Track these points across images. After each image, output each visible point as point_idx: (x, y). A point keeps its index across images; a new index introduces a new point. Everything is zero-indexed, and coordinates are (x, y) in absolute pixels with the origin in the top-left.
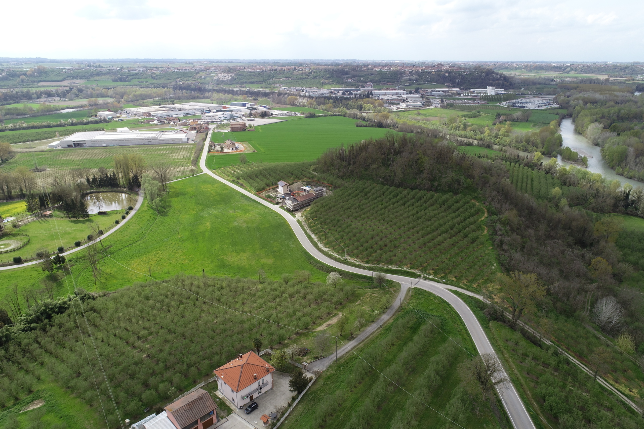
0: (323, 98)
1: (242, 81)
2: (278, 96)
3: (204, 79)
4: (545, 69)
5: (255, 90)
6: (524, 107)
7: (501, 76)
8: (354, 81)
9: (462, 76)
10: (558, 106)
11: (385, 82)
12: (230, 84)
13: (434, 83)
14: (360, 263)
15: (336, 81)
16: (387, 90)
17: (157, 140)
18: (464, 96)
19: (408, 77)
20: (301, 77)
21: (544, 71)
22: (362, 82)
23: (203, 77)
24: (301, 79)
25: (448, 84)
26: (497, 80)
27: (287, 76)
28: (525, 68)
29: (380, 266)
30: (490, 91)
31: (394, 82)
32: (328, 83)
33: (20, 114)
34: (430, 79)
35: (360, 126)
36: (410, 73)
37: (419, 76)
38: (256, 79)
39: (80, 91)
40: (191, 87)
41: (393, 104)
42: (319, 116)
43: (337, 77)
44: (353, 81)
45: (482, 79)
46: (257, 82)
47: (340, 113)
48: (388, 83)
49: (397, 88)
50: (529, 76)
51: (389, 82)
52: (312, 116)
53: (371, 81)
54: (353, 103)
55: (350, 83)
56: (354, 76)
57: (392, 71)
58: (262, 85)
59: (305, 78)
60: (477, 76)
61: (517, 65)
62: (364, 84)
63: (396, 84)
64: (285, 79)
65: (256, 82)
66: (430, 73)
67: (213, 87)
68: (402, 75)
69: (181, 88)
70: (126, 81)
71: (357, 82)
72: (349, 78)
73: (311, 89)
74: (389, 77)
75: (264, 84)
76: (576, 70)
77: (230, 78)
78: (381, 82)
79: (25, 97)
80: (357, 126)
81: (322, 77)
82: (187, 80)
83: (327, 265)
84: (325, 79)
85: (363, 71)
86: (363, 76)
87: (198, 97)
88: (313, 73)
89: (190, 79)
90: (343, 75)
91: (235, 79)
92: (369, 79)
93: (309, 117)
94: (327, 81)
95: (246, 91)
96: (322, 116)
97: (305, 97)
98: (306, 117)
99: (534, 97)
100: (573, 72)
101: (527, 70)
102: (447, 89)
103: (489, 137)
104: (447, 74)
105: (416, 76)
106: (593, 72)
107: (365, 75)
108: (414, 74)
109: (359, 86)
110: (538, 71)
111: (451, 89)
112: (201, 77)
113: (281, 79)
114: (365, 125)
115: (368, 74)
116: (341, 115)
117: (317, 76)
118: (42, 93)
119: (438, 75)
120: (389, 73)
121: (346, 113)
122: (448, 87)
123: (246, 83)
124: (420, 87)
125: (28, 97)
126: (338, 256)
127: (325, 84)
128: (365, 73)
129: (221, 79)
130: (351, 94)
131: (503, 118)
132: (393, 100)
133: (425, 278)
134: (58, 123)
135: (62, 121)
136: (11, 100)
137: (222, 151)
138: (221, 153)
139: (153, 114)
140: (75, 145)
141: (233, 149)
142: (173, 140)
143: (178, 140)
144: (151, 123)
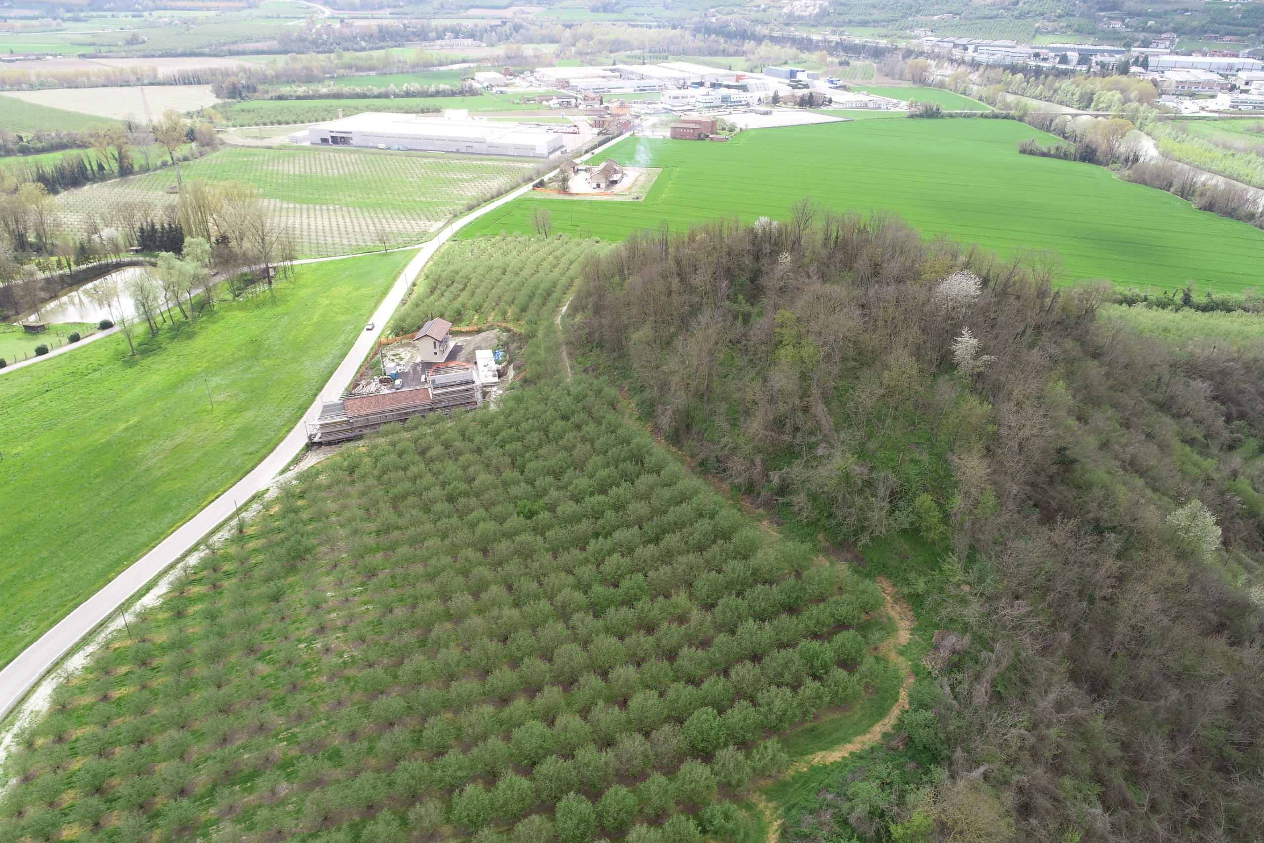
0: (1004, 68)
1: (842, 18)
2: (903, 58)
3: (765, 11)
5: (857, 42)
8: (1128, 26)
11: (1217, 34)
12: (813, 26)
15: (1077, 27)
17: (484, 146)
20: (986, 12)
22: (1150, 30)
23: (763, 7)
24: (985, 18)
27: (954, 9)
32: (1053, 32)
33: (384, 70)
35: (1032, 153)
38: (877, 15)
39: (517, 28)
40: (728, 29)
41: (1193, 96)
42: (951, 116)
44: (1123, 28)
46: (876, 23)
47: (1012, 112)
49: (1246, 51)
51: (1231, 34)
52: (931, 114)
53: (1175, 30)
54: (1073, 87)
55: (1115, 31)
56: (1131, 14)
58: (884, 31)
59: (996, 17)
62: (1152, 36)
63: (1251, 39)
64: (945, 16)
65: (874, 21)
67: (772, 30)
69: (708, 30)
70: (614, 12)
71: (1136, 30)
72: (1115, 18)
73: (996, 43)
74: (1235, 19)
75: (890, 27)
77: (817, 10)
78: (1205, 32)
79: (418, 36)
80: (1023, 151)
81: (1042, 14)
82: (728, 14)
84: (1049, 20)
86: (1157, 16)
87: (724, 51)
89: (735, 10)
90: (1101, 10)
91: (828, 14)
92: (1172, 25)
93: (921, 116)
94: (1051, 25)
95: (837, 43)
96: (959, 115)
97: (961, 62)
107: (1166, 12)
112: (759, 6)
113: (935, 18)
114: (1045, 150)
115: (1175, 11)
116: (1013, 118)
117: (1028, 13)
118: (446, 29)
120: (1239, 10)
123: (850, 23)
125: (422, 35)
127: (1042, 33)
129: (797, 13)
132: (1201, 83)
134: (383, 90)
135: (392, 87)
136: (392, 40)
137: (564, 190)
138: (559, 192)
139: (573, 83)
140: (335, 140)
141: (599, 186)
142: (517, 147)
143: (526, 147)
144: (544, 103)
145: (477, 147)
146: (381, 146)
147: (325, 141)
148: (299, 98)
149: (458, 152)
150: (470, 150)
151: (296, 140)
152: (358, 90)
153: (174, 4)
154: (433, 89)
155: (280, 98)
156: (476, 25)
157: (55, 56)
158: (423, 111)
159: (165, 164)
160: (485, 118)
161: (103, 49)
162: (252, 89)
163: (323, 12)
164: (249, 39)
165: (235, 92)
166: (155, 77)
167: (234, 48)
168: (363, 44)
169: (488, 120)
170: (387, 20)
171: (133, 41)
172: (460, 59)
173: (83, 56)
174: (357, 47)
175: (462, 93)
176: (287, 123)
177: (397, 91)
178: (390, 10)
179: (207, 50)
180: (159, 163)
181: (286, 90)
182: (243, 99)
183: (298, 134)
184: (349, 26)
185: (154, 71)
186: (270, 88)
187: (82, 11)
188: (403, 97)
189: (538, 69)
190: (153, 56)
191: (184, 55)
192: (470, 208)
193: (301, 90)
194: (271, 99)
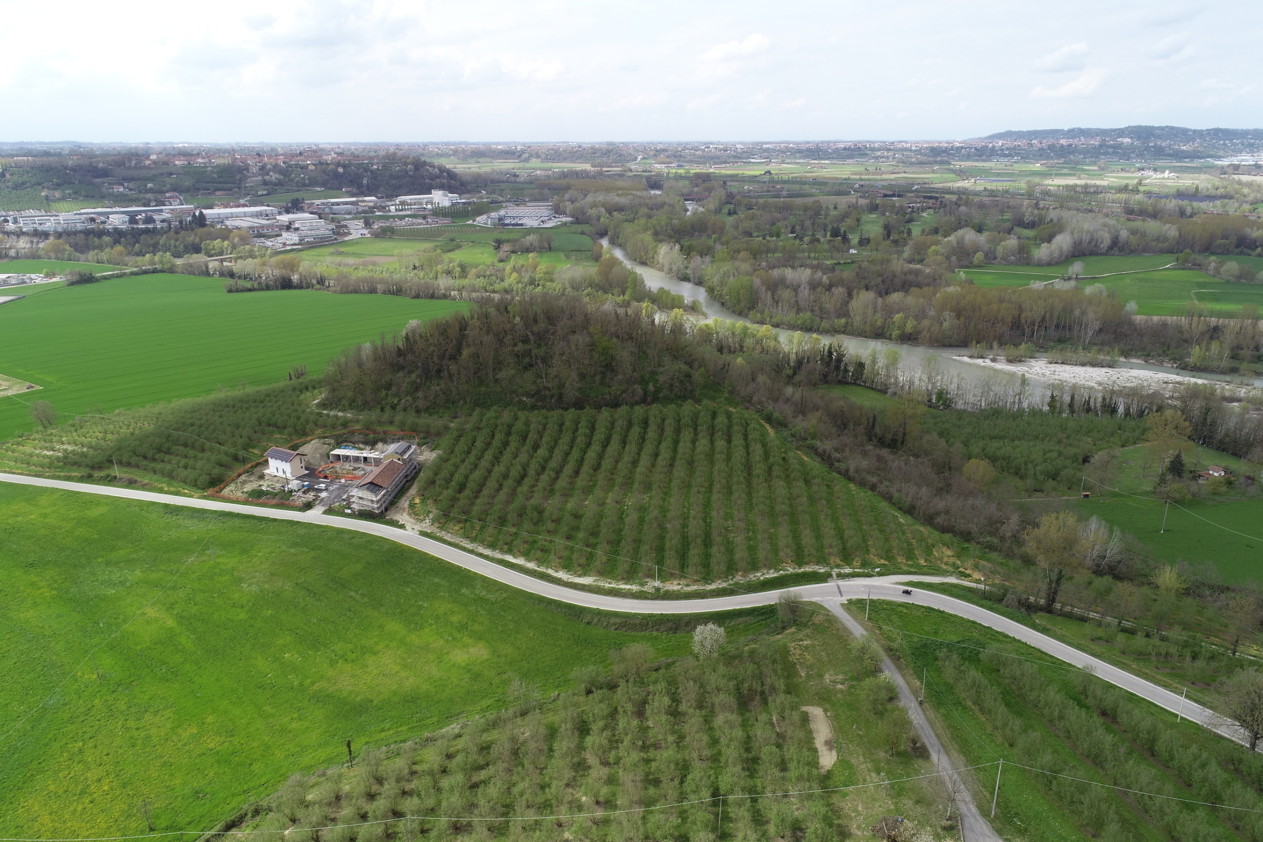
0: (82, 236)
4: (488, 156)
6: (522, 225)
7: (442, 170)
8: (130, 190)
9: (372, 172)
10: (570, 219)
13: (319, 189)
14: (695, 588)
15: (83, 193)
16: (226, 207)
18: (396, 210)
19: (260, 178)
21: (489, 160)
22: (152, 191)
25: (349, 189)
26: (438, 177)
28: (454, 155)
29: (739, 578)
30: (440, 198)
31: (230, 190)
32: (66, 199)
34: (309, 179)
35: (237, 291)
36: (260, 169)
37: (282, 174)
41: (267, 237)
42: (105, 278)
43: (80, 182)
44: (127, 191)
45: (411, 177)
47: (158, 267)
48: (218, 193)
49: (242, 201)
50: (469, 168)
51: (219, 190)
52: (87, 279)
53: (175, 189)
55: (122, 195)
56: (125, 179)
57: (218, 166)
60: (398, 171)
61: (439, 149)
62: (159, 196)
63: (236, 192)
66: (304, 168)
68: (243, 173)
71: (140, 192)
72: (114, 184)
73: (26, 213)
74: (214, 178)
76: (538, 156)
78: (199, 190)
80: (230, 291)
83: (636, 614)
84: (49, 189)
85: (145, 167)
86: (150, 179)
88: (8, 176)
90: (96, 177)
92: (168, 186)
93: (80, 282)
94: (57, 194)
96: (112, 276)
97: (20, 234)
98: (72, 284)
99: (518, 205)
100: (534, 160)
101: (458, 158)
102: (354, 199)
103: (520, 285)
104: (341, 170)
105: (278, 176)
106: (565, 160)
107: (155, 176)
108: (270, 170)
109: (150, 201)
110: (480, 160)
111: (361, 199)
115: (162, 174)
116: (165, 271)
117: (24, 183)
119: (324, 172)
120: (212, 171)
121: (173, 265)
122: (352, 196)
124: (300, 198)
126: (635, 588)
127: (56, 201)
128: (153, 172)
130: (149, 220)
131: (506, 247)
132: (263, 227)
133: (841, 576)
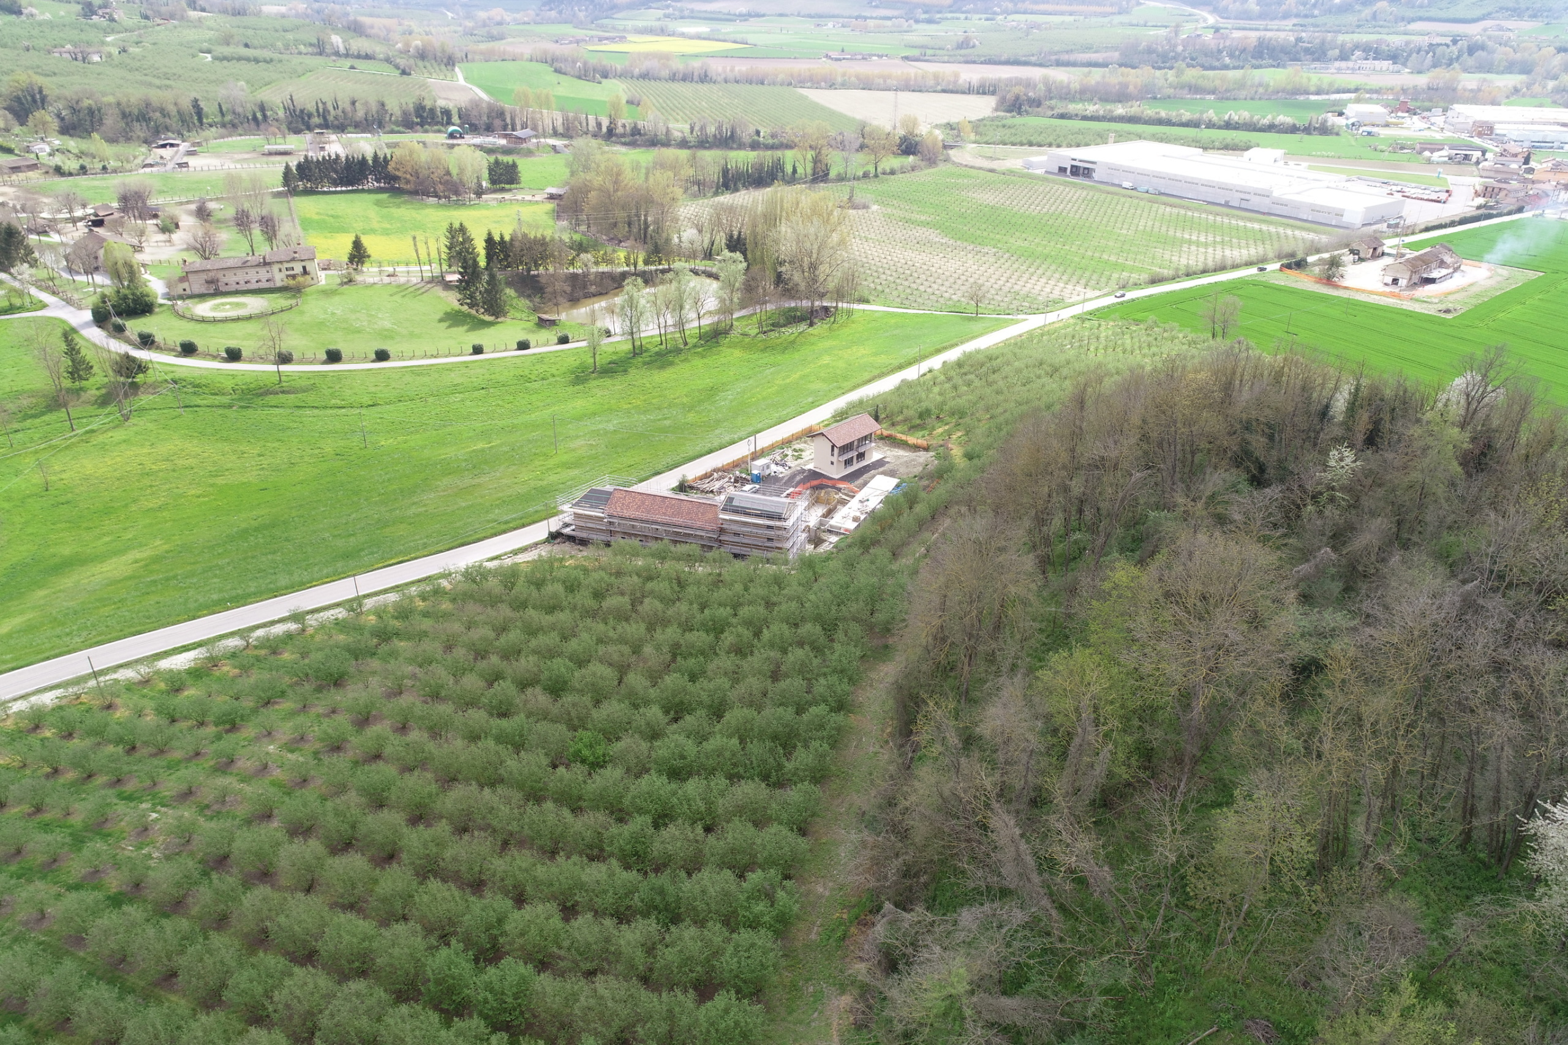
17: (1267, 201)
39: (1475, 49)
79: (1313, 53)
118: (1357, 47)
125: (1318, 54)
134: (1196, 116)
135: (1211, 115)
136: (1271, 57)
137: (1328, 280)
138: (1319, 280)
139: (1499, 129)
140: (1076, 171)
141: (1395, 281)
142: (1314, 209)
143: (1329, 211)
144: (1427, 154)
145: (1255, 202)
146: (1126, 184)
147: (1062, 170)
148: (1085, 118)
149: (1227, 205)
150: (1244, 205)
151: (1029, 166)
152: (1163, 114)
153: (1036, 7)
154: (1266, 121)
155: (1062, 116)
156: (1407, 43)
157: (880, 56)
158: (1227, 147)
159: (866, 175)
160: (1305, 164)
161: (929, 52)
162: (1036, 103)
163: (1205, 20)
164: (1088, 48)
165: (1016, 105)
166: (955, 82)
167: (1065, 57)
168: (1227, 60)
169: (1310, 168)
170: (1283, 33)
171: (964, 44)
172: (1352, 86)
173: (906, 58)
174: (1217, 64)
175: (1308, 130)
176: (1040, 145)
177: (1215, 119)
178: (1295, 21)
179: (1033, 59)
180: (861, 174)
181: (1073, 107)
182: (1019, 113)
183: (1034, 159)
184: (1225, 38)
185: (956, 76)
186: (1059, 104)
187: (939, 12)
188: (1220, 128)
189: (1455, 106)
190: (974, 62)
191: (1008, 63)
192: (1154, 281)
193: (1091, 109)
194: (1052, 116)
